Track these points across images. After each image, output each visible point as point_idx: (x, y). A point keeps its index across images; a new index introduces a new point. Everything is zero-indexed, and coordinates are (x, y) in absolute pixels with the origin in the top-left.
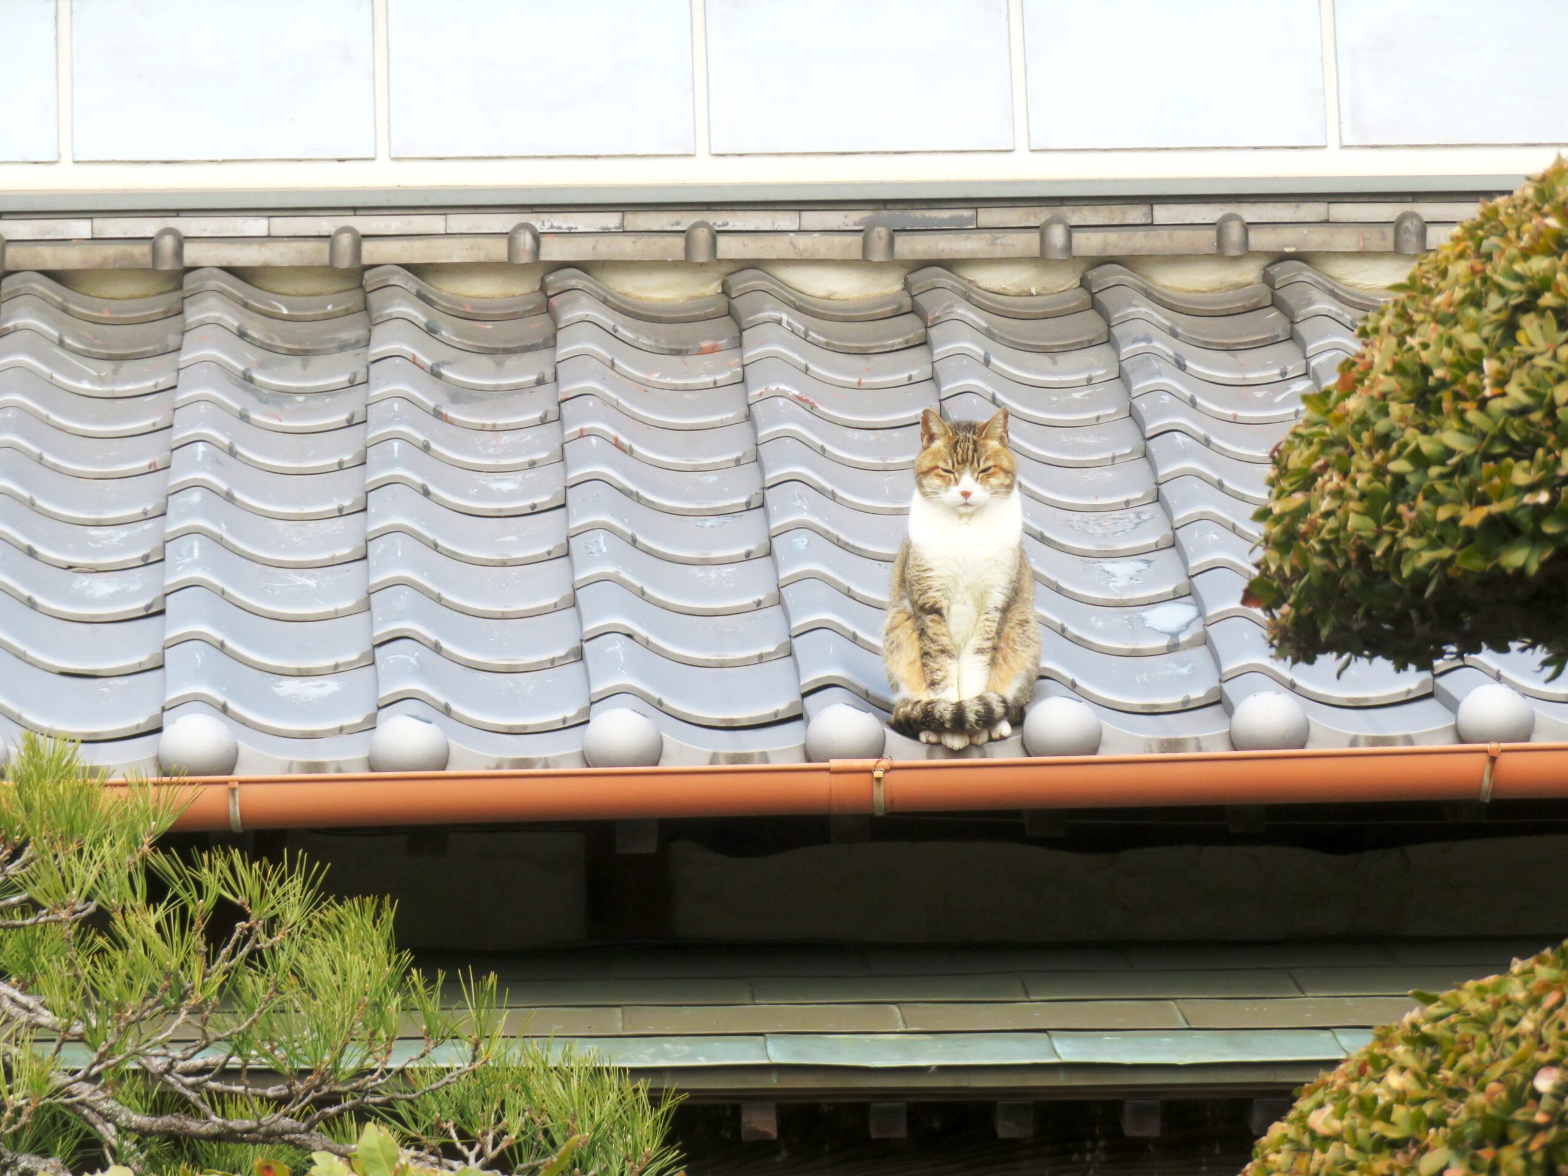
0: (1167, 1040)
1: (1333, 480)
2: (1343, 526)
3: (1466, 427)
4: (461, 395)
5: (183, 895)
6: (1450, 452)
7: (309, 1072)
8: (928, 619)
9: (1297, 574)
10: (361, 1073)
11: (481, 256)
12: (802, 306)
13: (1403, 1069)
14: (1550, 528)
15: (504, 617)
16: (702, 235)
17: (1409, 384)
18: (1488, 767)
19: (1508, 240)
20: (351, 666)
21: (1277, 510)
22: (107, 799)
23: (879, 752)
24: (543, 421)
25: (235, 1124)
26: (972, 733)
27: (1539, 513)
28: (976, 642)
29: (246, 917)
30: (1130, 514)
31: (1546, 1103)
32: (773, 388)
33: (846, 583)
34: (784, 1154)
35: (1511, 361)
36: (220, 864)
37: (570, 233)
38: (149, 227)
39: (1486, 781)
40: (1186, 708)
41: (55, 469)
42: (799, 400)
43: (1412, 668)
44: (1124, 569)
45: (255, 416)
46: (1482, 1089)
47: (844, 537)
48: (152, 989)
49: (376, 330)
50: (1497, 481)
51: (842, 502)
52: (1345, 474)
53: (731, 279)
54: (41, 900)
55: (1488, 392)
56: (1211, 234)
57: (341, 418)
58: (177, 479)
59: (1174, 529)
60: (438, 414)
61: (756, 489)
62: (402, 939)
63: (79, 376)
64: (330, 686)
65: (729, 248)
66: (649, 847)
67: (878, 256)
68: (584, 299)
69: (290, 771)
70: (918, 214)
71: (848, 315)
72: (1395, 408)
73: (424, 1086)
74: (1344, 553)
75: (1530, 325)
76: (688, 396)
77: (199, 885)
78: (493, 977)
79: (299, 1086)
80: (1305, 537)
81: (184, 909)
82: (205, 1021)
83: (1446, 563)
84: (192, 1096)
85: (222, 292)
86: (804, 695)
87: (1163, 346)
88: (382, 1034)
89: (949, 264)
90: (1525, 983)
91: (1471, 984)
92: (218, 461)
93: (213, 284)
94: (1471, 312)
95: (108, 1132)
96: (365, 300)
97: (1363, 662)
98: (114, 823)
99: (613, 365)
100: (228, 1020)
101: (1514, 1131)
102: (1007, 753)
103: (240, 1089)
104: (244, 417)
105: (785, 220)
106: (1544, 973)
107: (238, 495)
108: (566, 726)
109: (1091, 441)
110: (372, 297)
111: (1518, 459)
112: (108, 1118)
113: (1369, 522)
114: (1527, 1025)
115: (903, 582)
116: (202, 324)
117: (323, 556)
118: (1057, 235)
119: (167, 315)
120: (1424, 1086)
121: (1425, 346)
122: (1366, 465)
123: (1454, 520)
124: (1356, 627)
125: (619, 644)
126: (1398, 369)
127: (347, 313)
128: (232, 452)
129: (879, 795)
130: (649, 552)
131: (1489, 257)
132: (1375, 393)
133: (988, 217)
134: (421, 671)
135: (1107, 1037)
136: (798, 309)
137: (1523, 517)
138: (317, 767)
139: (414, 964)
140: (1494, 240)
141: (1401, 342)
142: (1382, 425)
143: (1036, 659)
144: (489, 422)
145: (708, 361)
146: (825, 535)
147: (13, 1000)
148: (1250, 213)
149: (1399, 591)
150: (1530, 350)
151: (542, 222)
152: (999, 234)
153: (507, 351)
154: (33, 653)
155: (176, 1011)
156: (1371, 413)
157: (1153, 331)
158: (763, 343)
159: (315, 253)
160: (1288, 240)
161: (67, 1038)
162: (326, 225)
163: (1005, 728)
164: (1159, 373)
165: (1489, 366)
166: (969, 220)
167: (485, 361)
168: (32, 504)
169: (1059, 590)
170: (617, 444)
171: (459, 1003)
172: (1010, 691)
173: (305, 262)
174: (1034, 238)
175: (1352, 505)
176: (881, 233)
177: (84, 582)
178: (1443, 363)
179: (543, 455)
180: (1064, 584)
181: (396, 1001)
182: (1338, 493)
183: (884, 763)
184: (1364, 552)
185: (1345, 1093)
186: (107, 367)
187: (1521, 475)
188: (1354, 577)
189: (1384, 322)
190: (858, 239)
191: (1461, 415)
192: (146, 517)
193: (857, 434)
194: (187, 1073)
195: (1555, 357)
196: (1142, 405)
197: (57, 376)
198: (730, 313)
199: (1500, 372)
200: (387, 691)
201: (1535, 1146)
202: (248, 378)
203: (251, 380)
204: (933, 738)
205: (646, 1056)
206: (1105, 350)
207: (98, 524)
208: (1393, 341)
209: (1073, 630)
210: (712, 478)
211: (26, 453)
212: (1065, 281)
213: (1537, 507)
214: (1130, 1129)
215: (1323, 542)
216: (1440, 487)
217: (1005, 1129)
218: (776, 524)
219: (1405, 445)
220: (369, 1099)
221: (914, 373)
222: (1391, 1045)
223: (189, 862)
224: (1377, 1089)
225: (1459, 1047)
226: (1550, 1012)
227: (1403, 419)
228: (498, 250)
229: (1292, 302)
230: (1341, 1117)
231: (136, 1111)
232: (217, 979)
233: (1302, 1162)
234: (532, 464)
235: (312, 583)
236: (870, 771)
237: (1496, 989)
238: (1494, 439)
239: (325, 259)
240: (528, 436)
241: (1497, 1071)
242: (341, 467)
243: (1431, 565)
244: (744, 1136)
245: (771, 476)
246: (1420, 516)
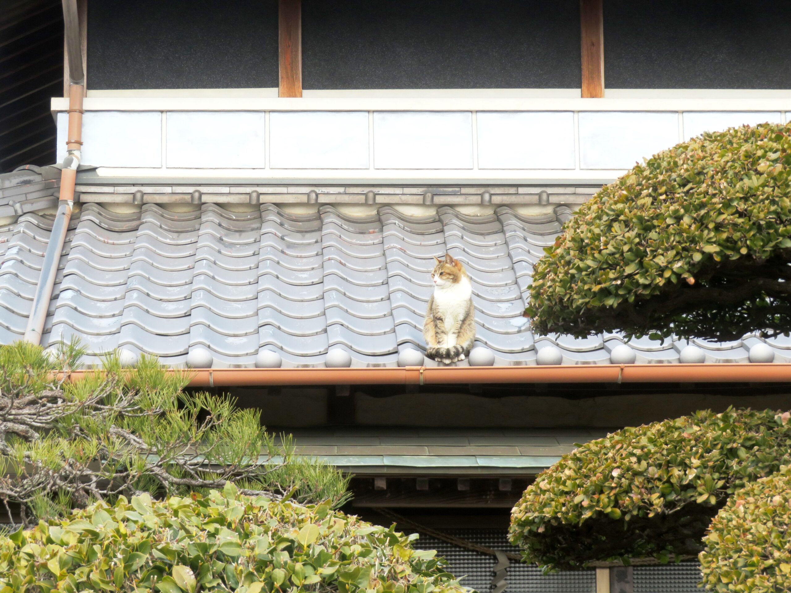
0: (514, 459)
1: (552, 276)
2: (554, 291)
3: (594, 259)
4: (291, 246)
5: (190, 407)
6: (589, 267)
7: (230, 465)
8: (438, 321)
9: (540, 306)
10: (248, 466)
11: (298, 201)
12: (403, 219)
13: (570, 469)
14: (621, 292)
15: (302, 318)
16: (371, 195)
17: (577, 245)
18: (620, 372)
19: (610, 198)
20: (251, 333)
21: (533, 286)
22: (167, 375)
23: (422, 364)
24: (317, 255)
25: (207, 482)
26: (452, 358)
27: (618, 287)
28: (453, 330)
29: (210, 414)
30: (507, 288)
31: (616, 480)
32: (392, 245)
33: (413, 309)
34: (389, 494)
35: (610, 238)
36: (202, 397)
37: (328, 194)
38: (191, 190)
39: (620, 376)
40: (523, 351)
41: (157, 268)
42: (401, 249)
43: (580, 338)
44: (504, 306)
45: (223, 252)
46: (595, 475)
47: (413, 294)
48: (179, 437)
49: (263, 224)
50: (604, 277)
51: (414, 283)
52: (556, 274)
53: (380, 210)
54: (143, 408)
55: (602, 248)
56: (537, 197)
57: (251, 253)
58: (196, 271)
59: (521, 293)
60: (283, 252)
61: (385, 278)
62: (263, 422)
63: (166, 237)
64: (244, 340)
65: (379, 199)
66: (347, 394)
67: (428, 203)
68: (332, 215)
69: (230, 367)
70: (442, 189)
71: (419, 222)
72: (572, 252)
73: (270, 470)
74: (555, 299)
75: (616, 225)
76: (365, 247)
77: (195, 404)
78: (291, 435)
79: (227, 470)
80: (543, 294)
81: (189, 412)
82: (196, 448)
83: (587, 303)
84: (193, 472)
85: (214, 211)
86: (398, 345)
87: (520, 233)
88: (255, 453)
89: (452, 206)
90: (611, 441)
91: (593, 441)
92: (210, 266)
93: (211, 208)
94: (598, 221)
95: (166, 483)
96: (261, 215)
97: (564, 336)
98: (169, 383)
99: (340, 237)
100: (204, 448)
101: (605, 489)
102: (464, 365)
103: (208, 470)
104: (219, 252)
105: (398, 191)
106: (617, 438)
107: (216, 277)
108: (320, 354)
109: (496, 264)
110: (263, 214)
111: (611, 270)
112: (166, 479)
113: (563, 290)
114: (610, 455)
115: (431, 309)
116: (207, 221)
117: (244, 297)
118: (487, 197)
119: (195, 219)
120: (577, 474)
121: (582, 232)
122: (562, 271)
123: (590, 289)
124: (560, 324)
125: (338, 327)
126: (573, 240)
127: (255, 218)
128: (215, 263)
129: (422, 377)
130: (350, 298)
131: (604, 203)
132: (566, 247)
133: (464, 190)
134: (274, 335)
135: (495, 458)
136: (402, 219)
137: (613, 289)
138: (239, 366)
139: (266, 431)
140: (606, 198)
141: (575, 231)
142: (568, 258)
143: (474, 335)
144: (299, 255)
145: (371, 236)
146: (407, 293)
147: (134, 440)
148: (550, 190)
149: (572, 312)
150: (616, 234)
151: (319, 190)
152: (467, 196)
153: (306, 232)
154: (147, 328)
155: (186, 445)
156: (565, 254)
157: (517, 228)
158: (389, 231)
159: (246, 199)
160: (562, 200)
161: (150, 453)
162: (248, 190)
163: (462, 357)
164: (518, 242)
165: (603, 239)
166: (458, 192)
167: (299, 235)
168: (149, 279)
169: (483, 312)
170: (341, 263)
171: (279, 444)
172: (465, 345)
173: (241, 202)
174: (479, 197)
175: (557, 284)
176: (429, 195)
177: (165, 305)
178: (588, 238)
179: (317, 266)
180: (484, 310)
181: (260, 443)
182: (553, 280)
183: (423, 368)
184: (561, 300)
185: (551, 476)
186: (176, 235)
187: (612, 275)
188: (558, 308)
189: (570, 225)
190: (422, 197)
191: (593, 255)
192: (186, 284)
193: (419, 260)
194: (191, 465)
195: (624, 237)
196: (512, 252)
197: (159, 238)
198: (380, 220)
199: (606, 241)
200: (262, 342)
201: (611, 494)
202: (221, 239)
203: (222, 240)
204: (439, 360)
205: (344, 462)
206: (501, 235)
207: (171, 286)
208: (573, 230)
209: (487, 325)
210: (371, 274)
211: (148, 262)
212: (489, 212)
213: (617, 285)
214: (501, 488)
215: (548, 296)
216: (585, 278)
217: (460, 488)
218: (391, 289)
219: (575, 264)
220: (251, 474)
221: (438, 241)
222: (567, 461)
223: (191, 396)
224: (561, 475)
225: (588, 462)
226: (618, 450)
227: (574, 256)
228: (304, 199)
229: (563, 220)
230: (550, 484)
231: (175, 477)
232: (200, 434)
233: (537, 499)
234: (313, 269)
235: (239, 306)
236: (419, 370)
237: (602, 442)
238: (603, 263)
239: (248, 201)
240: (312, 259)
241: (600, 470)
242: (250, 268)
243: (582, 304)
244: (375, 488)
245: (390, 274)
246: (579, 288)
